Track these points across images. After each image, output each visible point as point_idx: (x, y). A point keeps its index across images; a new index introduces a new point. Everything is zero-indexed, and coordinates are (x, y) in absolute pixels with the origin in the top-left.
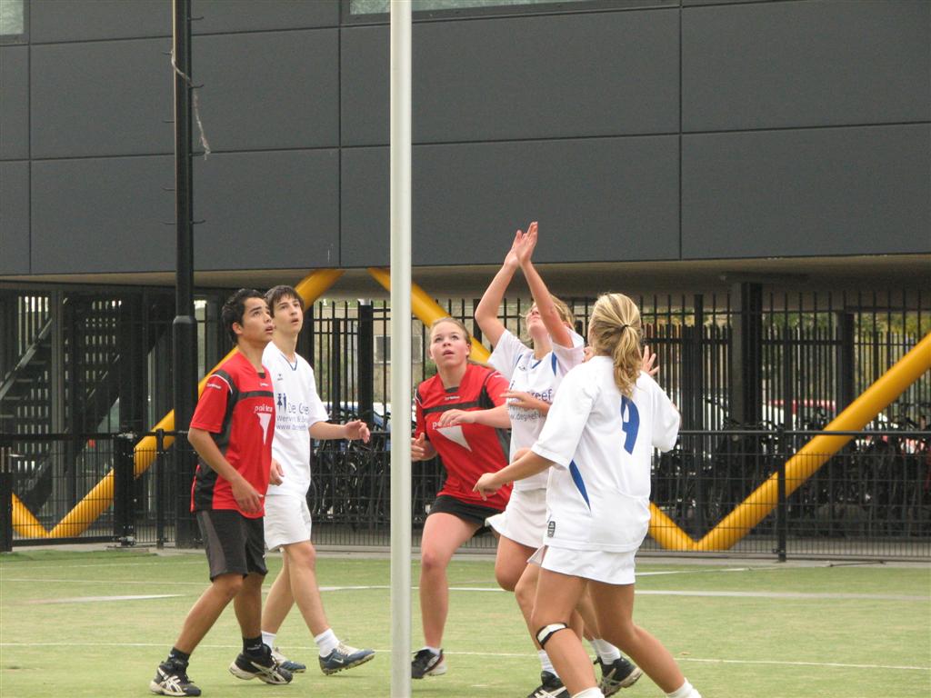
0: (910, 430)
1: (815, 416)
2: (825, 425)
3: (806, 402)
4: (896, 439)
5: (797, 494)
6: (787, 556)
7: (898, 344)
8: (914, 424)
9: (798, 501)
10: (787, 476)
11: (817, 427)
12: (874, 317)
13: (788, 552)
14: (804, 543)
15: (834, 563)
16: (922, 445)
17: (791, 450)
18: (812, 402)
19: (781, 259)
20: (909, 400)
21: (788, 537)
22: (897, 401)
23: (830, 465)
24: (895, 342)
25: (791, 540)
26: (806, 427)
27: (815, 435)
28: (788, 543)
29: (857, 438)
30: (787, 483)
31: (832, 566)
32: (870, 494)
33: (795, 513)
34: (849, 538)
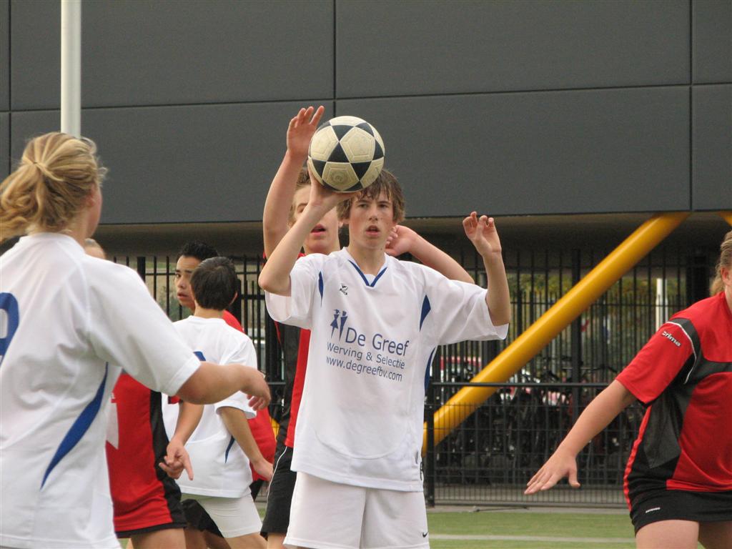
0: (553, 383)
1: (462, 371)
2: (472, 378)
3: (453, 358)
4: (539, 392)
5: (445, 444)
6: (436, 502)
7: (541, 304)
8: (555, 376)
9: (446, 449)
10: (436, 425)
11: (463, 380)
12: (518, 277)
13: (436, 498)
14: (452, 490)
15: (480, 508)
16: (564, 397)
17: (439, 402)
18: (459, 359)
19: (430, 219)
20: (551, 354)
21: (436, 484)
22: (541, 355)
23: (477, 415)
24: (538, 301)
25: (439, 487)
26: (453, 380)
27: (461, 387)
28: (436, 490)
29: (502, 391)
30: (436, 432)
31: (478, 511)
32: (513, 445)
33: (443, 461)
34: (494, 485)
